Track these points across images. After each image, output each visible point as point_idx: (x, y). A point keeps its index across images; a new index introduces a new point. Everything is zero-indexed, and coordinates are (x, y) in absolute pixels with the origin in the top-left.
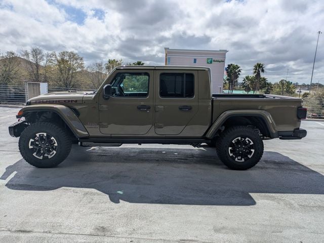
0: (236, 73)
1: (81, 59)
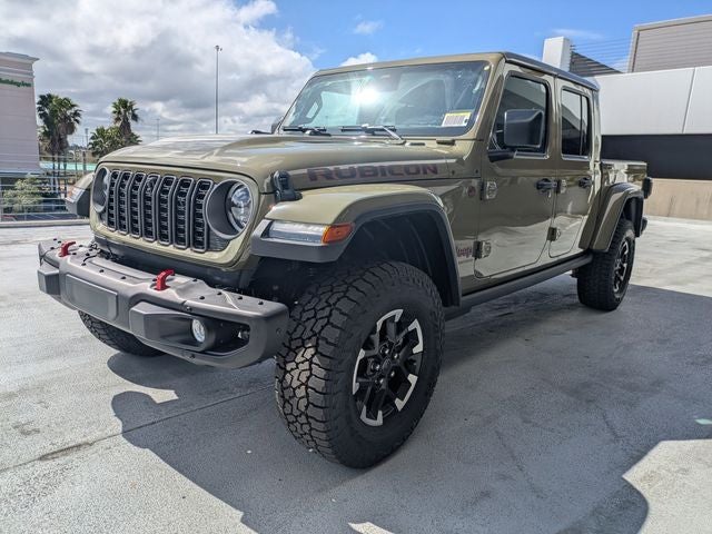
0: (67, 118)
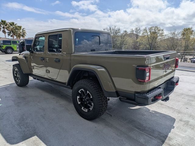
1: (162, 30)
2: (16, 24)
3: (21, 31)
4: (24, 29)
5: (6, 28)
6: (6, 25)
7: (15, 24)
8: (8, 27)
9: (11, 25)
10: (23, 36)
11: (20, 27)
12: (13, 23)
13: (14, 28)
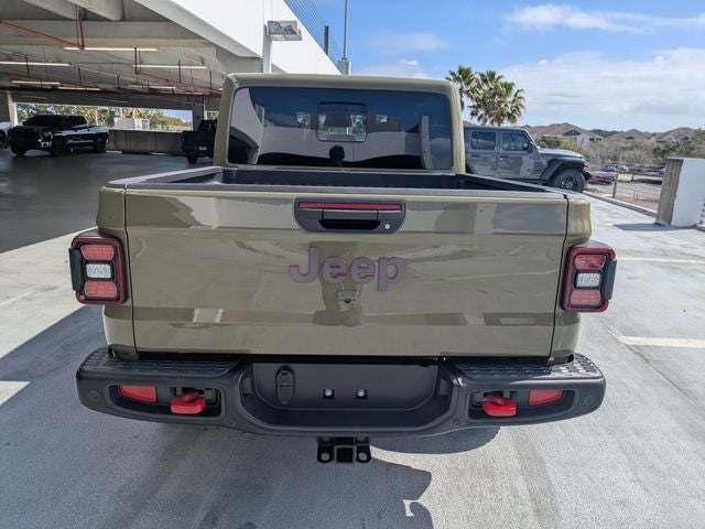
2: (500, 77)
3: (510, 99)
4: (519, 95)
5: (467, 92)
6: (468, 84)
7: (496, 77)
8: (473, 90)
9: (485, 81)
10: (511, 117)
11: (509, 87)
12: (492, 75)
13: (491, 89)
